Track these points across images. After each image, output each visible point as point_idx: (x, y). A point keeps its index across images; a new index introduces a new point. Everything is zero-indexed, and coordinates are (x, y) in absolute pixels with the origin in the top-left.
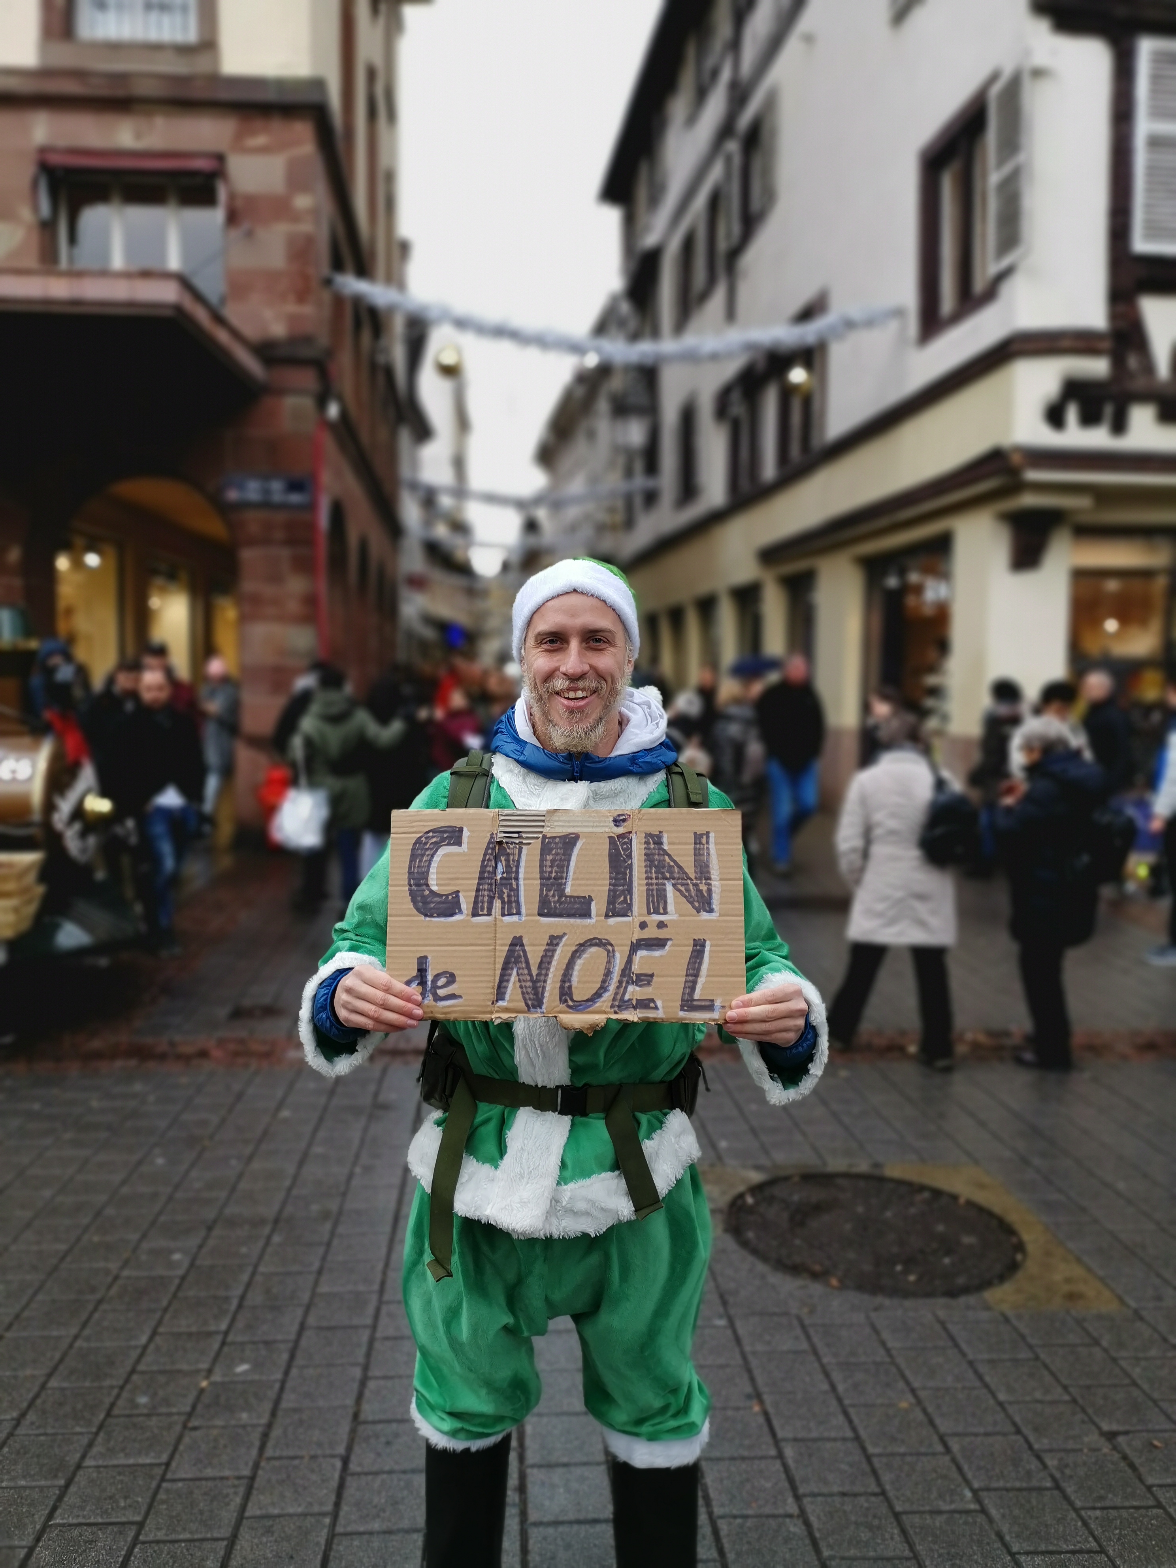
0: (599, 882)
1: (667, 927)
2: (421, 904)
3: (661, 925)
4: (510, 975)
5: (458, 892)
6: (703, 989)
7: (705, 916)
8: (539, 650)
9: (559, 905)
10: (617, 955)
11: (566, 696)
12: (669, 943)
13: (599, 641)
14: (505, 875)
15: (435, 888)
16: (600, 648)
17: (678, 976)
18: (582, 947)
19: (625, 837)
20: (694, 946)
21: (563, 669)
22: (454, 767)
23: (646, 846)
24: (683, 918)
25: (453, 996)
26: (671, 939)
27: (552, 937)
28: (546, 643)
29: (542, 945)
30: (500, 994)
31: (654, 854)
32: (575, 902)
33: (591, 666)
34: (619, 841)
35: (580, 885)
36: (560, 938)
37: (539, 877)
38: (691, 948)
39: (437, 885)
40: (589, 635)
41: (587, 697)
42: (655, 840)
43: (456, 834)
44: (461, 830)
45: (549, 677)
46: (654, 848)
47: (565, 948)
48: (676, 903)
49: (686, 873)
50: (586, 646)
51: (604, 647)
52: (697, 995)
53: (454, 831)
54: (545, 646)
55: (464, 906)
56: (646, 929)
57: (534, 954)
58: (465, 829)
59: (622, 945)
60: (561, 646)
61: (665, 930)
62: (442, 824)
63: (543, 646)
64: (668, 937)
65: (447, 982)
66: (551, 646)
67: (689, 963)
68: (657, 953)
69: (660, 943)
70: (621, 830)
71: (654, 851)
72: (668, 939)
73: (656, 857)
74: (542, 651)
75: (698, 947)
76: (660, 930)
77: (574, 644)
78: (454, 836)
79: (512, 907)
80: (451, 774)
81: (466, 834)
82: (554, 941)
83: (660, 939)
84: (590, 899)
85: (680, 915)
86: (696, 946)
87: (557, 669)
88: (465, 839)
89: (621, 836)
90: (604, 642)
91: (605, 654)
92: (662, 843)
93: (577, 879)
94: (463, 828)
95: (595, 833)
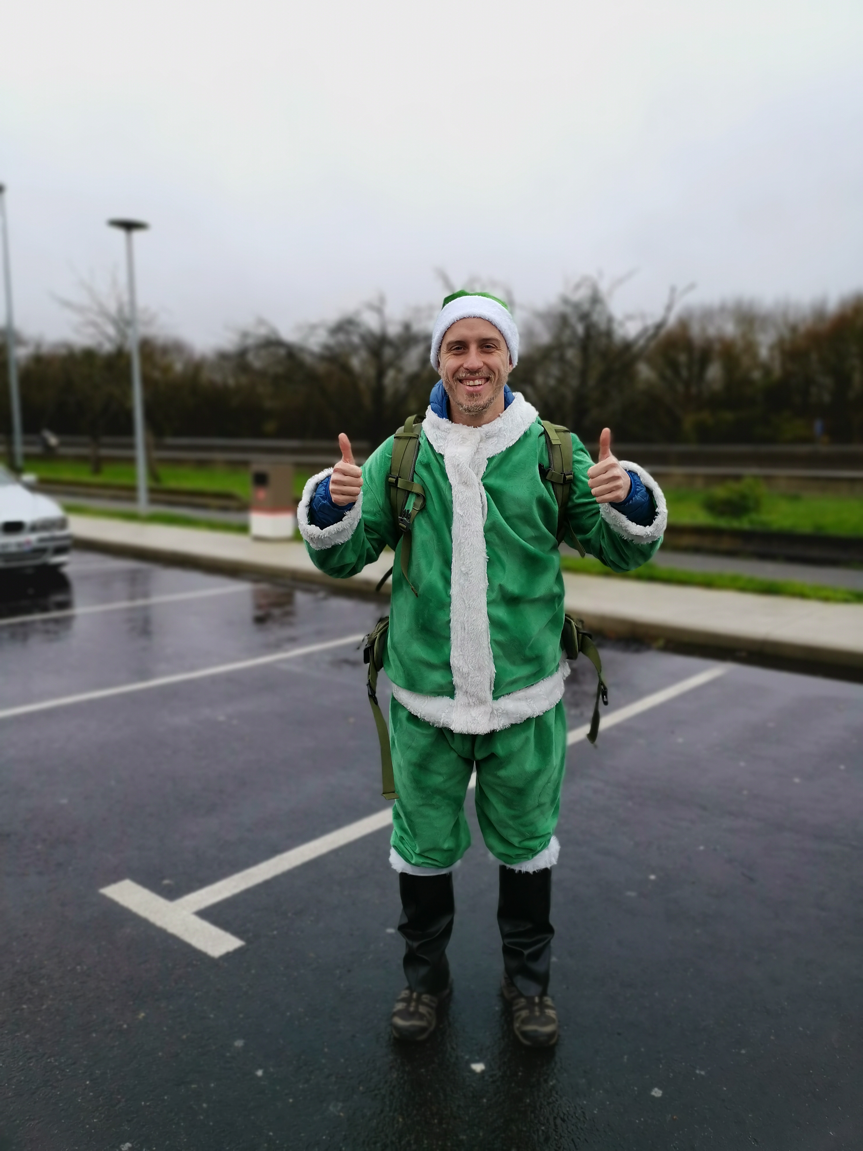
8: (450, 354)
11: (468, 384)
13: (488, 347)
16: (490, 351)
21: (465, 366)
22: (396, 433)
28: (454, 349)
33: (485, 364)
40: (483, 343)
41: (481, 385)
45: (456, 371)
50: (481, 350)
51: (493, 351)
54: (454, 352)
60: (464, 351)
63: (452, 352)
66: (457, 351)
74: (452, 355)
77: (473, 348)
80: (395, 438)
87: (462, 366)
90: (493, 347)
91: (494, 355)
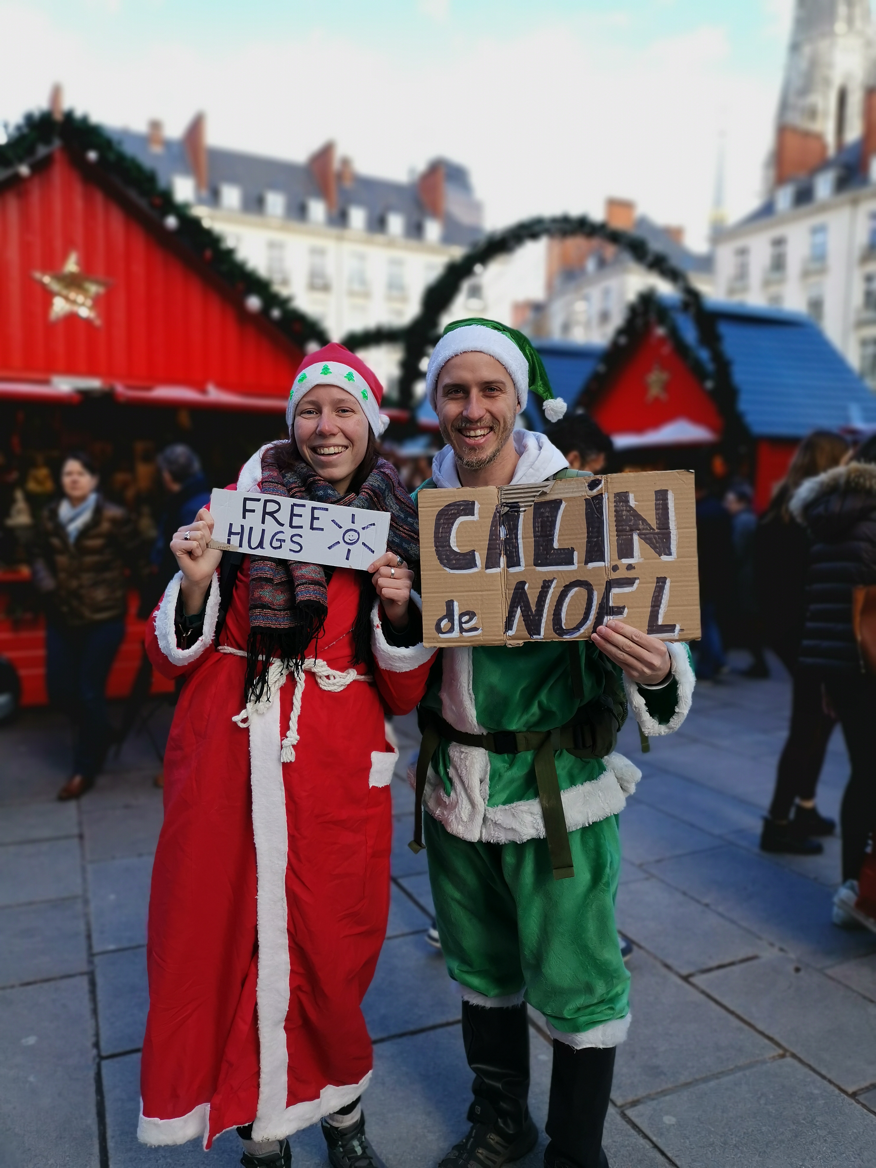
0: (579, 536)
1: (635, 569)
2: (446, 561)
3: (630, 567)
4: (516, 612)
5: (474, 551)
6: (665, 616)
7: (664, 558)
8: (447, 398)
9: (549, 557)
10: (595, 593)
12: (637, 581)
14: (508, 537)
15: (456, 549)
16: (494, 395)
17: (645, 607)
18: (567, 589)
19: (599, 498)
20: (657, 583)
21: (465, 414)
23: (615, 504)
24: (647, 561)
25: (474, 629)
26: (638, 578)
27: (545, 581)
28: (452, 393)
29: (538, 588)
30: (508, 626)
31: (623, 511)
32: (561, 554)
33: (487, 411)
34: (593, 502)
35: (565, 540)
36: (551, 581)
37: (533, 536)
38: (655, 585)
39: (457, 546)
42: (622, 498)
43: (470, 506)
44: (473, 503)
45: (455, 419)
46: (622, 506)
47: (556, 589)
48: (641, 549)
49: (649, 525)
52: (660, 622)
53: (468, 505)
55: (478, 561)
56: (618, 571)
57: (532, 594)
58: (476, 503)
59: (599, 585)
61: (633, 571)
62: (458, 499)
64: (635, 576)
65: (470, 618)
67: (653, 597)
68: (627, 590)
69: (630, 582)
70: (595, 492)
71: (622, 508)
72: (636, 579)
73: (624, 513)
74: (449, 399)
75: (660, 584)
76: (629, 572)
78: (467, 508)
79: (513, 561)
81: (477, 506)
82: (546, 585)
83: (629, 579)
84: (573, 550)
85: (645, 559)
86: (659, 583)
88: (476, 511)
89: (594, 498)
91: (498, 400)
92: (628, 502)
93: (563, 535)
94: (474, 501)
95: (574, 498)
